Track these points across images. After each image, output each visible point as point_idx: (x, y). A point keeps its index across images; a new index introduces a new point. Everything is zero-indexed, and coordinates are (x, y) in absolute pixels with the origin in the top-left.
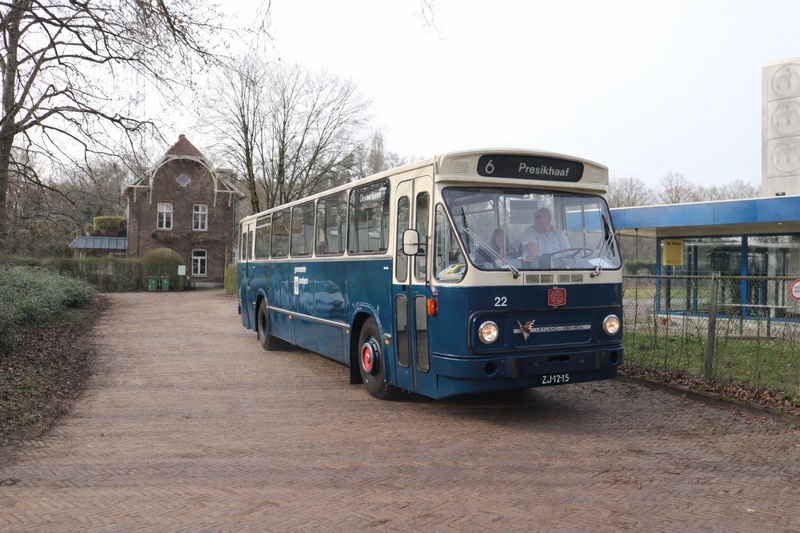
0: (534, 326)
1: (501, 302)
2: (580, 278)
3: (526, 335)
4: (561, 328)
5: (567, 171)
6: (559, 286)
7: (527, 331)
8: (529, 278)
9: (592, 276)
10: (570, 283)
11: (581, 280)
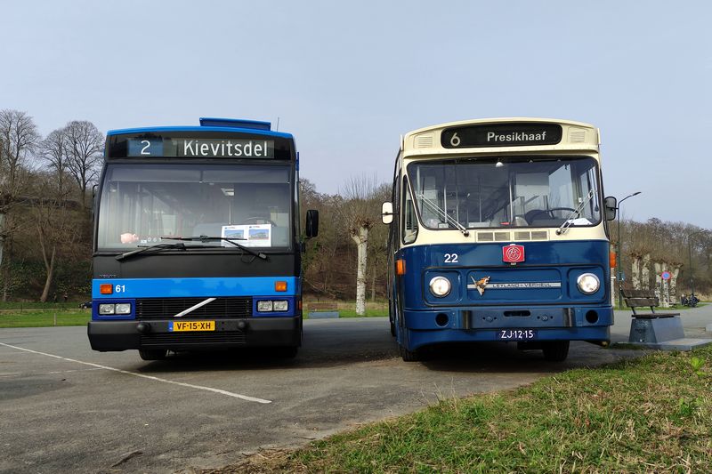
0: (489, 282)
1: (452, 259)
2: (544, 235)
3: (481, 291)
4: (524, 285)
5: (544, 135)
6: (516, 243)
7: (482, 286)
8: (480, 236)
9: (559, 233)
10: (531, 240)
11: (545, 237)
